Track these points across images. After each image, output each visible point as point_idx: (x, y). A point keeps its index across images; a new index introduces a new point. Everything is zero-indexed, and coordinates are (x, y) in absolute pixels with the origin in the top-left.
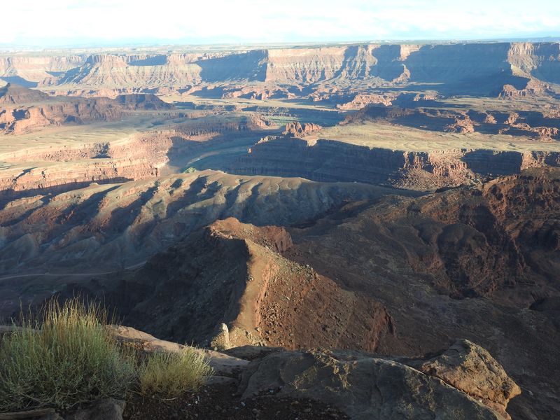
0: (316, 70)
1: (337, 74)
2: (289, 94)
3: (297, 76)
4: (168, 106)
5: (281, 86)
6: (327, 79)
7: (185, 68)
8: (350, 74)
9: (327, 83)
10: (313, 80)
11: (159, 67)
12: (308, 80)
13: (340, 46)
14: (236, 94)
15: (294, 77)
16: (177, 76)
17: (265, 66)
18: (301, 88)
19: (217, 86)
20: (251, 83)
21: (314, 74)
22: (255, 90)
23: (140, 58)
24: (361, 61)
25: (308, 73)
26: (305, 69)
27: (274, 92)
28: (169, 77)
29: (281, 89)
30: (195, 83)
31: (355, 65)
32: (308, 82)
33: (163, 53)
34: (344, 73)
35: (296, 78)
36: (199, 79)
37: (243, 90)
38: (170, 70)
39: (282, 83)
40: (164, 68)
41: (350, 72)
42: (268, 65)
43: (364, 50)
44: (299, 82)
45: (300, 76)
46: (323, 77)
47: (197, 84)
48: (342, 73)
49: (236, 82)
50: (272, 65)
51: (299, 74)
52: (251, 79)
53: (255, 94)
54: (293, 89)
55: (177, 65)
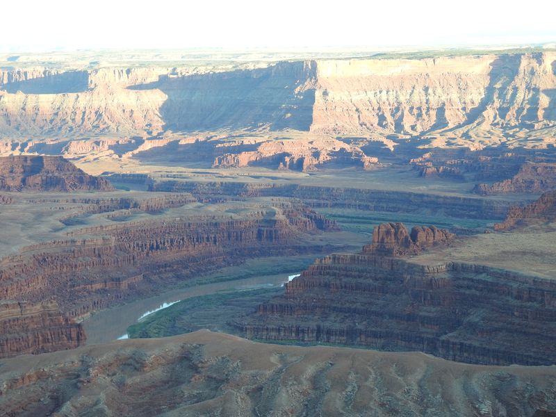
0: (424, 107)
1: (474, 115)
2: (367, 159)
3: (382, 118)
4: (94, 182)
5: (347, 141)
6: (451, 126)
7: (130, 100)
8: (503, 117)
9: (450, 135)
10: (419, 128)
11: (72, 96)
12: (407, 127)
13: (478, 55)
14: (245, 158)
15: (376, 121)
16: (111, 118)
17: (310, 95)
18: (391, 145)
19: (202, 138)
20: (276, 134)
21: (420, 115)
22: (287, 149)
23: (30, 77)
24: (528, 88)
25: (406, 112)
26: (400, 103)
27: (332, 154)
28: (93, 117)
29: (347, 147)
30: (150, 133)
31: (514, 95)
32: (406, 133)
33: (80, 65)
34: (489, 113)
35: (380, 124)
36: (158, 124)
37: (260, 149)
38: (96, 104)
39: (347, 135)
40: (83, 100)
41: (503, 112)
42: (318, 94)
43: (534, 63)
44: (387, 132)
45: (390, 119)
46: (441, 122)
47: (155, 134)
48: (484, 113)
49: (242, 131)
50: (325, 93)
51: (387, 115)
52: (280, 125)
53: (287, 159)
54: (374, 148)
55: (112, 93)
